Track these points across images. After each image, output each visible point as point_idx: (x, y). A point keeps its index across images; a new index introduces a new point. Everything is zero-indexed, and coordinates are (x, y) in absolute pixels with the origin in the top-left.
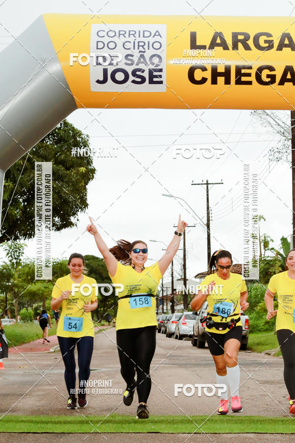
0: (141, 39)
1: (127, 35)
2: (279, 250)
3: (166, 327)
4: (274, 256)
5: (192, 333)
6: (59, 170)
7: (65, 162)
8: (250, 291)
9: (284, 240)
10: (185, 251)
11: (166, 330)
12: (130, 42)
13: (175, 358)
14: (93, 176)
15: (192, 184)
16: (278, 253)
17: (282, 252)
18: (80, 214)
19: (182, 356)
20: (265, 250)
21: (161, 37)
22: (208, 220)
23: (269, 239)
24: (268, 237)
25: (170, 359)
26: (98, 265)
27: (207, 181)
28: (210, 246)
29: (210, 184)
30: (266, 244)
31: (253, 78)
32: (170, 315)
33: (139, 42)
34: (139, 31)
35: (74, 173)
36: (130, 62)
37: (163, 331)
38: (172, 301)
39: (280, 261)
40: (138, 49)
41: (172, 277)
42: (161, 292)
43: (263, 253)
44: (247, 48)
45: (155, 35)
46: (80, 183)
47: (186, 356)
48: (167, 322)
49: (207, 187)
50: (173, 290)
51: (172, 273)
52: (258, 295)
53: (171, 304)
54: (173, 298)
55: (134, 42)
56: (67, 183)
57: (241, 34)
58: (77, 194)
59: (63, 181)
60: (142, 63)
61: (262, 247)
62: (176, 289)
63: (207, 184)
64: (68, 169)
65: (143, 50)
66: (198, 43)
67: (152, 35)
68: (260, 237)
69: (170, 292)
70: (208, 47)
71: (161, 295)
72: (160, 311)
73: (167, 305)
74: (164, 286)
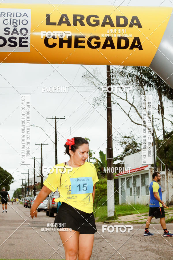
0: (15, 18)
1: (6, 15)
2: (98, 159)
3: (30, 204)
4: (95, 162)
5: (46, 208)
9: (101, 153)
10: (42, 159)
11: (30, 206)
12: (8, 20)
13: (35, 223)
15: (47, 119)
16: (98, 161)
17: (100, 160)
19: (40, 222)
20: (90, 159)
21: (27, 17)
22: (56, 140)
23: (92, 152)
25: (32, 223)
27: (56, 117)
28: (57, 156)
29: (57, 119)
30: (91, 155)
31: (86, 44)
32: (33, 197)
33: (13, 20)
34: (14, 13)
36: (7, 33)
37: (29, 207)
38: (34, 189)
39: (99, 165)
40: (13, 24)
41: (35, 174)
42: (28, 184)
44: (82, 24)
45: (24, 16)
47: (42, 222)
48: (31, 201)
49: (56, 121)
50: (35, 182)
51: (35, 172)
53: (34, 190)
54: (35, 187)
55: (10, 20)
57: (78, 16)
60: (15, 33)
62: (36, 182)
65: (16, 25)
66: (51, 21)
67: (22, 15)
69: (33, 184)
70: (57, 24)
71: (28, 186)
72: (27, 195)
73: (31, 191)
74: (29, 180)
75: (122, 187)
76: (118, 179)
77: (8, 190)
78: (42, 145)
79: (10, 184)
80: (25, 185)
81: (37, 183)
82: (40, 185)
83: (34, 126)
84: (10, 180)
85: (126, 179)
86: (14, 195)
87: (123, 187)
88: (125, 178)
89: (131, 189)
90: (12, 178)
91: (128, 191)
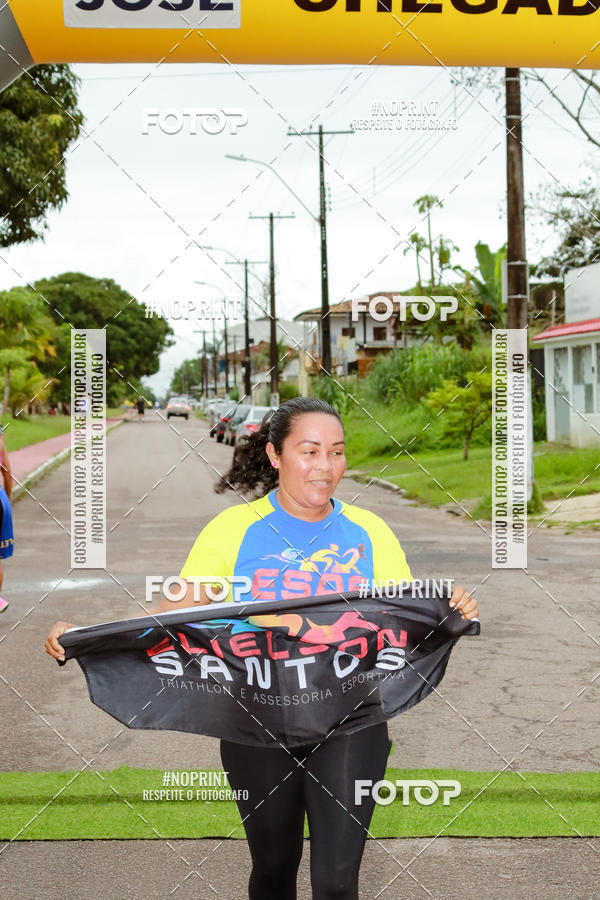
2: (472, 273)
4: (463, 281)
6: (6, 120)
7: (17, 102)
8: (412, 360)
9: (482, 250)
10: (272, 269)
14: (78, 132)
15: (289, 134)
16: (471, 278)
17: (479, 276)
18: (51, 213)
20: (442, 269)
22: (323, 209)
23: (449, 246)
24: (449, 241)
26: (92, 294)
27: (321, 127)
28: (326, 265)
29: (327, 133)
30: (444, 257)
35: (38, 127)
38: (246, 365)
42: (223, 345)
43: (436, 276)
46: (51, 147)
49: (321, 139)
50: (249, 341)
51: (247, 312)
52: (428, 368)
53: (244, 370)
54: (248, 358)
56: (22, 148)
58: (43, 173)
59: (13, 144)
61: (436, 262)
62: (253, 340)
63: (321, 133)
64: (23, 117)
68: (431, 241)
69: (241, 346)
71: (222, 352)
72: (221, 385)
73: (235, 372)
74: (229, 332)
75: (558, 380)
76: (541, 351)
77: (152, 370)
78: (271, 218)
79: (160, 350)
80: (214, 351)
81: (256, 343)
82: (268, 351)
83: (245, 160)
84: (161, 337)
85: (570, 352)
86: (175, 382)
87: (561, 380)
88: (565, 349)
89: (589, 389)
90: (168, 331)
91: (576, 395)
